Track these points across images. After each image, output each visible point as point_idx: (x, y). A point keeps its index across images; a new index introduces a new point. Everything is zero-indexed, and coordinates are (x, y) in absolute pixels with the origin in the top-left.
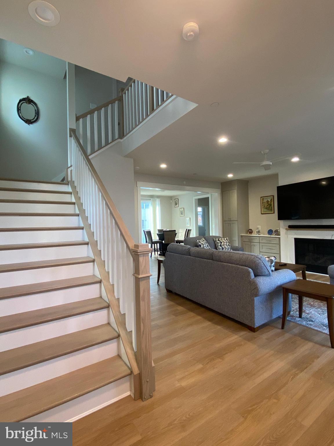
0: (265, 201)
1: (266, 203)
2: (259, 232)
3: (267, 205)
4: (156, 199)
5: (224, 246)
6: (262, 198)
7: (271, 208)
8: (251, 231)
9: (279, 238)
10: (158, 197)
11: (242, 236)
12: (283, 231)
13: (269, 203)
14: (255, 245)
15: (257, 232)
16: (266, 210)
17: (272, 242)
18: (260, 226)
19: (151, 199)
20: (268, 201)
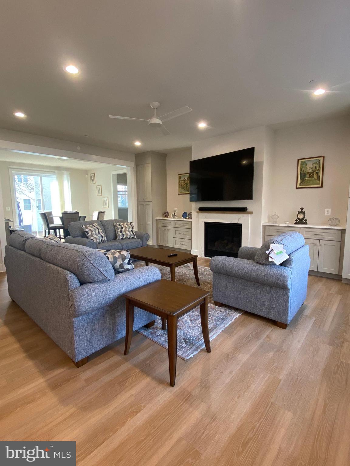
0: (182, 179)
1: (183, 182)
2: (174, 215)
3: (184, 185)
4: (63, 171)
5: (125, 232)
6: (179, 176)
7: (187, 188)
8: (166, 215)
9: (191, 222)
10: (67, 169)
11: (157, 220)
12: (194, 214)
13: (186, 181)
14: (168, 230)
15: (173, 215)
16: (182, 190)
17: (185, 227)
18: (177, 208)
19: (56, 171)
20: (184, 180)
